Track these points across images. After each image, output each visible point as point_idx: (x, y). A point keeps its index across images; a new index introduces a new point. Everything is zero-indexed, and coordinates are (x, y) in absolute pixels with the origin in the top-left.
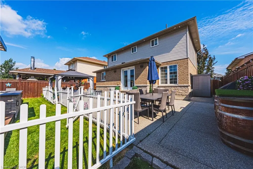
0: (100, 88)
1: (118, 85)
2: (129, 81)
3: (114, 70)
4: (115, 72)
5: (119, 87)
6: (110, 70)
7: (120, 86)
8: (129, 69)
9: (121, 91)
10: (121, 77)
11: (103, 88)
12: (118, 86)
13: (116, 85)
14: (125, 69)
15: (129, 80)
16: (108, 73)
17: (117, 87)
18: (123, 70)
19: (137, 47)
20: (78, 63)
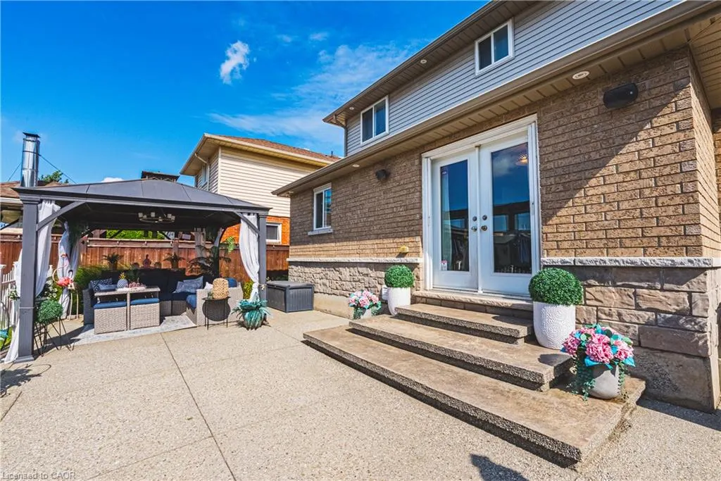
0: (307, 270)
1: (402, 255)
2: (484, 228)
3: (379, 168)
4: (384, 176)
5: (413, 266)
6: (356, 171)
7: (420, 260)
8: (479, 147)
9: (420, 293)
10: (420, 208)
11: (319, 270)
12: (403, 260)
13: (387, 254)
14: (449, 154)
15: (479, 224)
16: (345, 189)
17: (398, 269)
18: (433, 162)
19: (514, 29)
20: (220, 160)
